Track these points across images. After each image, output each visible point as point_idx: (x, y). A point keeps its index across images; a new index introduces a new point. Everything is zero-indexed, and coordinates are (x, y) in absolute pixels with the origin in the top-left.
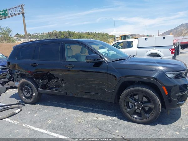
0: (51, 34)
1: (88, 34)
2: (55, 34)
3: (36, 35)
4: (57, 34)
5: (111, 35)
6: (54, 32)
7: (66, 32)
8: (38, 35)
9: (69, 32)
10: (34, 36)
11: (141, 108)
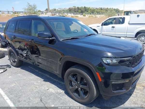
0: (71, 9)
1: (101, 9)
2: (74, 9)
3: (60, 9)
4: (75, 9)
5: (121, 11)
6: (73, 8)
7: (83, 8)
8: (61, 10)
9: (85, 7)
10: (58, 11)
11: (79, 88)
